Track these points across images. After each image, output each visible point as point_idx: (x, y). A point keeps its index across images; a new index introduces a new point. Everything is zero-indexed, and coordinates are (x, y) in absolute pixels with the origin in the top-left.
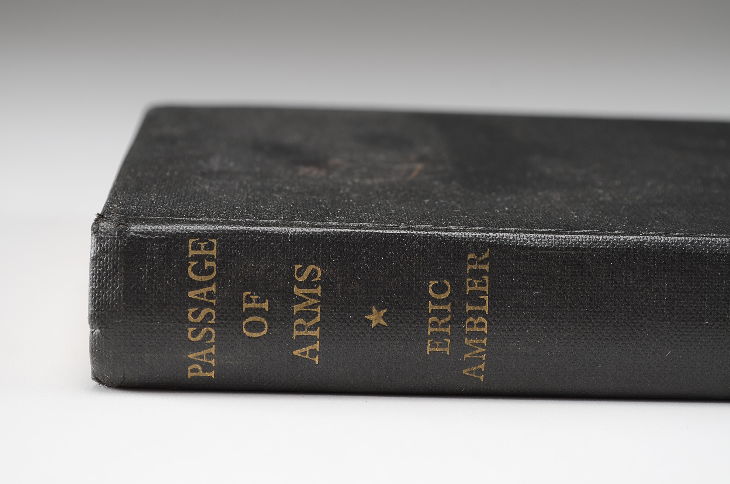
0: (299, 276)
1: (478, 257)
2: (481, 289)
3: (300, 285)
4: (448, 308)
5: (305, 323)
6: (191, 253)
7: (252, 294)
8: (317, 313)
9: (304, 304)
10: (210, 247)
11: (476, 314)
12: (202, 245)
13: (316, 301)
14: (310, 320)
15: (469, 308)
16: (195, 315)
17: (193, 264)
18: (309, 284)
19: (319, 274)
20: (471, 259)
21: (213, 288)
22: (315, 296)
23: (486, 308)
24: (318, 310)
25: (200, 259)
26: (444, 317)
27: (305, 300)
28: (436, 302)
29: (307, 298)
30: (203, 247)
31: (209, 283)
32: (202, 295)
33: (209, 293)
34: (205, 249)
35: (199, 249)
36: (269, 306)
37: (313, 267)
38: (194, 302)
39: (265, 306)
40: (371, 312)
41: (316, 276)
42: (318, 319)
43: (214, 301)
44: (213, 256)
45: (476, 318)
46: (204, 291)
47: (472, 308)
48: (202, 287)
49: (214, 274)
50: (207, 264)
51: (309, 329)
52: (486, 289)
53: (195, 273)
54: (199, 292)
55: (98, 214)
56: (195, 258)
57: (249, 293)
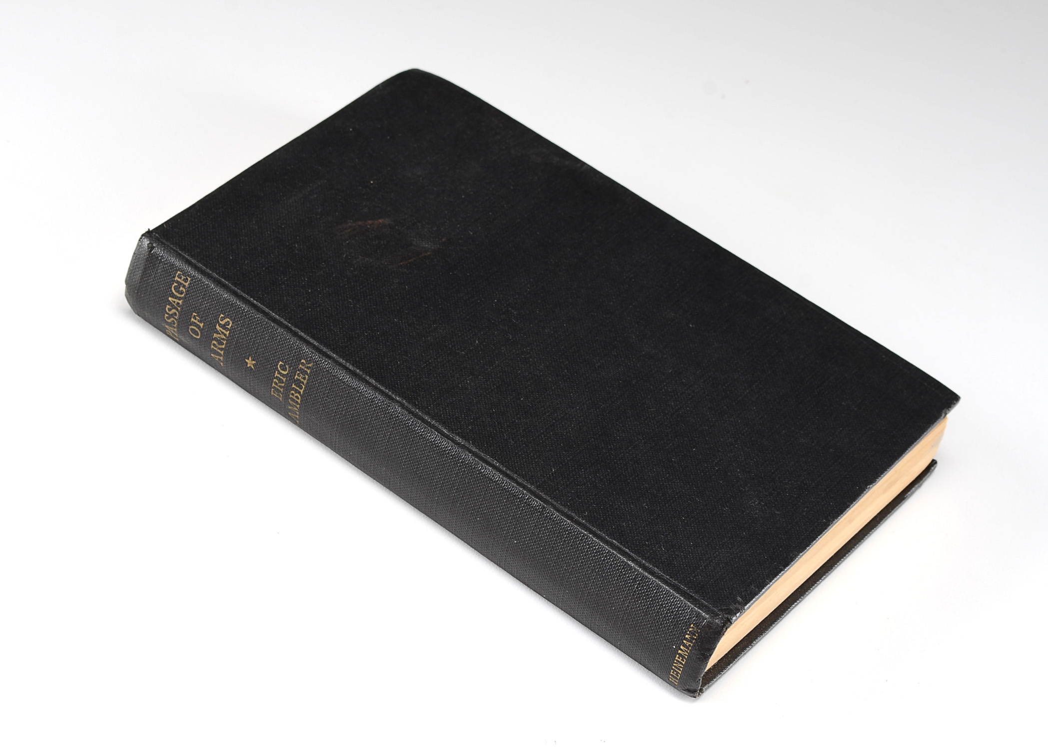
0: (222, 320)
1: (307, 363)
2: (302, 380)
3: (220, 325)
4: (284, 380)
5: (217, 345)
6: (176, 278)
7: (197, 316)
8: (224, 344)
9: (219, 335)
10: (186, 280)
11: (296, 391)
12: (183, 277)
13: (225, 338)
14: (220, 345)
15: (293, 386)
16: (170, 310)
17: (175, 284)
18: (224, 327)
19: (230, 325)
20: (303, 363)
21: (180, 302)
22: (225, 335)
23: (302, 391)
24: (225, 342)
25: (180, 284)
26: (281, 383)
27: (220, 334)
28: (279, 373)
29: (221, 333)
30: (183, 279)
31: (179, 299)
32: (174, 302)
33: (178, 303)
34: (183, 280)
35: (181, 278)
36: (203, 326)
37: (229, 320)
38: (170, 303)
39: (202, 325)
40: (248, 359)
41: (228, 325)
42: (223, 346)
43: (179, 308)
44: (185, 286)
45: (296, 393)
46: (177, 301)
47: (295, 387)
48: (176, 298)
49: (183, 295)
50: (181, 288)
51: (219, 349)
52: (305, 382)
53: (175, 289)
54: (174, 300)
55: (149, 229)
56: (177, 282)
57: (196, 315)
